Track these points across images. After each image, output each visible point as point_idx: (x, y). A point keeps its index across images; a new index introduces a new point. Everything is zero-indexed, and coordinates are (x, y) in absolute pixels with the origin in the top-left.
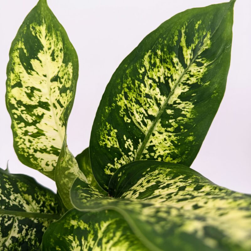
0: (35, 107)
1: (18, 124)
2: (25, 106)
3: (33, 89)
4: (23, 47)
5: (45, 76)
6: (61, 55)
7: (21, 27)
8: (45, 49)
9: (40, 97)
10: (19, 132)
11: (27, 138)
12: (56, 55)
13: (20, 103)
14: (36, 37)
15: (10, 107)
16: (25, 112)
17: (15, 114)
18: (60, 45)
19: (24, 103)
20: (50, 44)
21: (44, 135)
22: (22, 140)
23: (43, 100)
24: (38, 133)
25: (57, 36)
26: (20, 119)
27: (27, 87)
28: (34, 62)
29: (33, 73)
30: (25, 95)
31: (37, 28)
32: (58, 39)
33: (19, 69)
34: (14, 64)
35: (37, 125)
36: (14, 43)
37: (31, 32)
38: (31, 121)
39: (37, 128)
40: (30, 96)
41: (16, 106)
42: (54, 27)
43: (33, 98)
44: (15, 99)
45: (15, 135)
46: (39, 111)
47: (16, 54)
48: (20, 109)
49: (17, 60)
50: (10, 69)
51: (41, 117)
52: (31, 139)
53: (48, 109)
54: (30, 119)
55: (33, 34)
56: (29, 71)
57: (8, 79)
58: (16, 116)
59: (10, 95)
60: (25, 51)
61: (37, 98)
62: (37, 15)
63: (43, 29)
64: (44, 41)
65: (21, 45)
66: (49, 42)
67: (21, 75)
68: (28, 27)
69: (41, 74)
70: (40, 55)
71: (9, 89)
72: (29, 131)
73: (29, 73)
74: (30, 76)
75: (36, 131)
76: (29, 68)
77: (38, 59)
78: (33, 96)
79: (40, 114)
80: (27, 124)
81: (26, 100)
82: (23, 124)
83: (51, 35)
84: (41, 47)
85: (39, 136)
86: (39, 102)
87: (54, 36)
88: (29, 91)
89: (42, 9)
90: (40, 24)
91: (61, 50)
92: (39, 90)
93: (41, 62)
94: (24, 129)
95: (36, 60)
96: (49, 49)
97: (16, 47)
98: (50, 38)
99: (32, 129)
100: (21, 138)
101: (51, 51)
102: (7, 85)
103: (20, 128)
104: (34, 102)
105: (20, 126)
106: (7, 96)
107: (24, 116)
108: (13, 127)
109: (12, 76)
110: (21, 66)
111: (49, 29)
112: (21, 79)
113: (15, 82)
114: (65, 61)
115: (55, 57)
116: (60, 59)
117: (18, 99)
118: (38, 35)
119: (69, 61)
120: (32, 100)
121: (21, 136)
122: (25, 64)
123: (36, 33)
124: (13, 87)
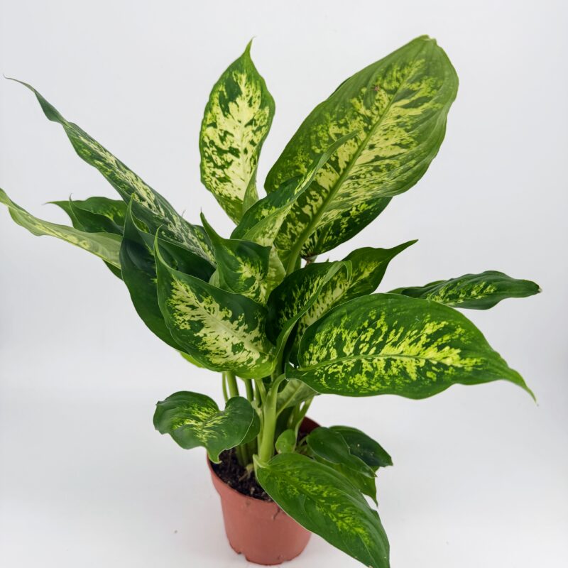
0: (225, 152)
1: (208, 162)
2: (216, 147)
3: (226, 133)
4: (224, 90)
5: (240, 122)
6: (259, 101)
7: (225, 73)
8: (244, 95)
9: (231, 143)
10: (208, 171)
11: (214, 179)
12: (253, 101)
13: (212, 143)
14: (237, 83)
15: (202, 144)
16: (216, 153)
17: (206, 152)
18: (259, 93)
19: (216, 144)
20: (249, 91)
21: (230, 182)
22: (209, 179)
23: (234, 146)
24: (224, 178)
25: (256, 84)
26: (210, 159)
27: (221, 130)
28: (232, 106)
29: (229, 116)
30: (218, 137)
31: (239, 75)
32: (257, 88)
33: (217, 109)
34: (213, 104)
35: (225, 170)
36: (216, 86)
37: (233, 78)
38: (219, 164)
39: (224, 173)
40: (222, 139)
41: (208, 145)
42: (254, 77)
43: (224, 142)
44: (209, 138)
45: (203, 172)
46: (229, 157)
47: (217, 95)
48: (211, 149)
49: (216, 101)
50: (209, 108)
51: (230, 164)
52: (218, 182)
53: (238, 156)
54: (219, 162)
55: (235, 79)
56: (226, 113)
57: (205, 118)
58: (206, 154)
59: (204, 133)
60: (225, 94)
61: (229, 143)
62: (239, 65)
63: (244, 77)
64: (243, 88)
65: (222, 88)
66: (247, 90)
67: (218, 116)
68: (231, 74)
69: (236, 119)
70: (238, 100)
71: (204, 128)
72: (217, 172)
73: (225, 116)
74: (226, 119)
75: (223, 176)
76: (226, 110)
77: (236, 103)
78: (225, 140)
79: (229, 161)
80: (216, 166)
81: (218, 142)
82: (211, 164)
83: (251, 84)
84: (240, 93)
85: (225, 182)
86: (230, 148)
87: (253, 84)
88: (222, 135)
89: (245, 60)
90: (242, 72)
91: (259, 97)
92: (232, 135)
93: (238, 106)
94: (213, 170)
95: (234, 104)
96: (247, 96)
97: (217, 90)
98: (250, 86)
99: (219, 172)
100: (208, 177)
101: (249, 98)
102: (203, 124)
103: (209, 167)
104: (225, 147)
105: (209, 165)
106: (201, 134)
107: (214, 157)
108: (202, 165)
109: (209, 115)
110: (219, 107)
111: (249, 78)
112: (217, 120)
113: (211, 122)
114: (262, 107)
115: (253, 103)
116: (257, 106)
117: (211, 138)
118: (238, 81)
119: (266, 105)
120: (223, 144)
121: (209, 175)
122: (223, 106)
123: (237, 80)
124: (208, 126)
